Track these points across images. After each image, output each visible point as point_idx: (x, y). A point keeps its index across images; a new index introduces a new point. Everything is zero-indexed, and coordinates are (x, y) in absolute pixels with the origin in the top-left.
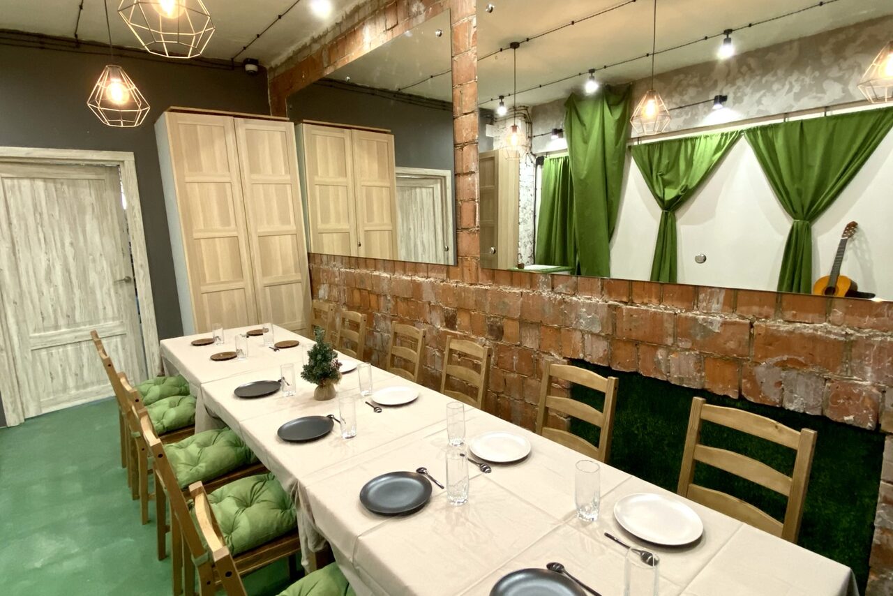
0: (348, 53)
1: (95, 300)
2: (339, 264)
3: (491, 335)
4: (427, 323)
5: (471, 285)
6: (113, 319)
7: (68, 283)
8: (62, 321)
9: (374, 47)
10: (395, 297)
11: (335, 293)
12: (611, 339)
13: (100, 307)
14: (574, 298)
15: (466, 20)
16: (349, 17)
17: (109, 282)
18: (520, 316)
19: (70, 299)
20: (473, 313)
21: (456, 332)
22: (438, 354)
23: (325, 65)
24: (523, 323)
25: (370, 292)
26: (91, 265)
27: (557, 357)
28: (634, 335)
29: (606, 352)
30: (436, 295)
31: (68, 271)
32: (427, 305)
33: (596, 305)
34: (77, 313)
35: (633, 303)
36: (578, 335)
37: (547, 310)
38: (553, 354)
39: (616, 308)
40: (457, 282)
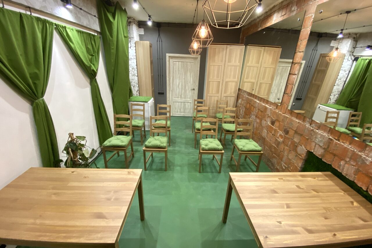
0: (267, 23)
1: (186, 93)
2: (246, 94)
3: (284, 132)
4: (266, 121)
5: (283, 113)
6: (189, 98)
7: (182, 88)
8: (179, 97)
9: (276, 22)
10: (259, 109)
11: (243, 102)
12: (326, 150)
13: (187, 95)
14: (317, 131)
15: (310, 15)
16: (271, 9)
17: (190, 89)
18: (296, 130)
19: (182, 92)
20: (281, 123)
21: (273, 127)
22: (266, 131)
23: (259, 27)
24: (296, 132)
25: (252, 105)
26: (187, 85)
27: (304, 148)
28: (335, 152)
29: (322, 154)
30: (271, 113)
31: (182, 85)
32: (267, 115)
33: (324, 136)
34: (182, 96)
35: (339, 141)
36: (314, 144)
37: (306, 131)
38: (303, 146)
39: (331, 140)
40: (279, 111)
